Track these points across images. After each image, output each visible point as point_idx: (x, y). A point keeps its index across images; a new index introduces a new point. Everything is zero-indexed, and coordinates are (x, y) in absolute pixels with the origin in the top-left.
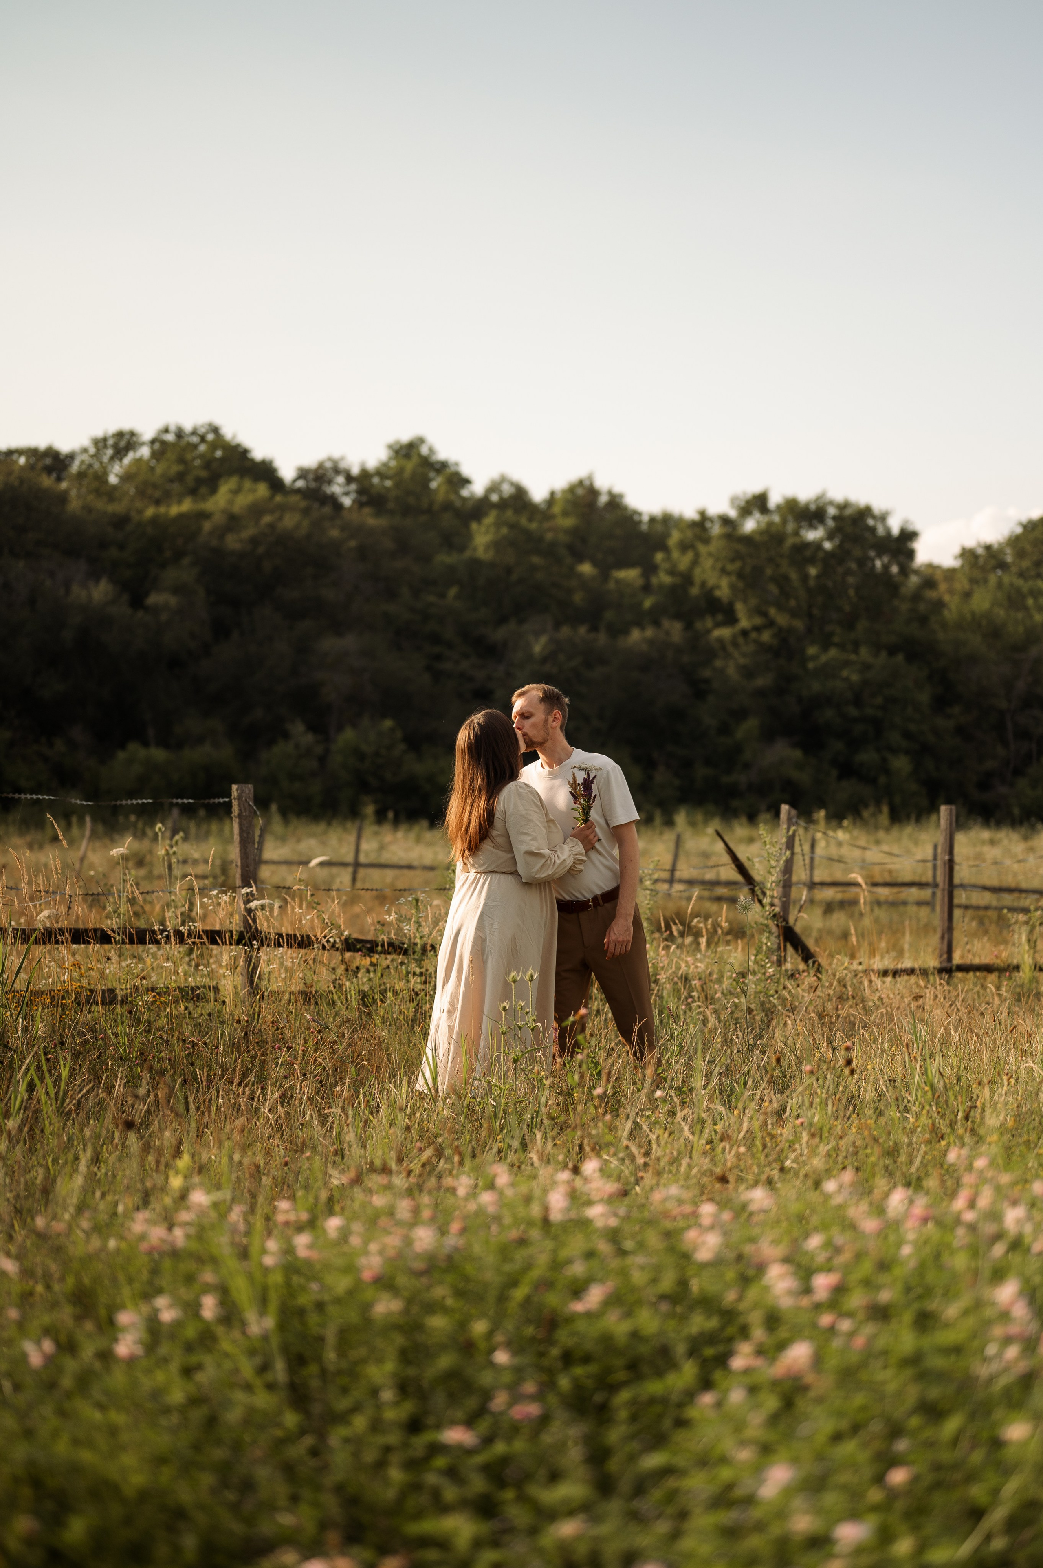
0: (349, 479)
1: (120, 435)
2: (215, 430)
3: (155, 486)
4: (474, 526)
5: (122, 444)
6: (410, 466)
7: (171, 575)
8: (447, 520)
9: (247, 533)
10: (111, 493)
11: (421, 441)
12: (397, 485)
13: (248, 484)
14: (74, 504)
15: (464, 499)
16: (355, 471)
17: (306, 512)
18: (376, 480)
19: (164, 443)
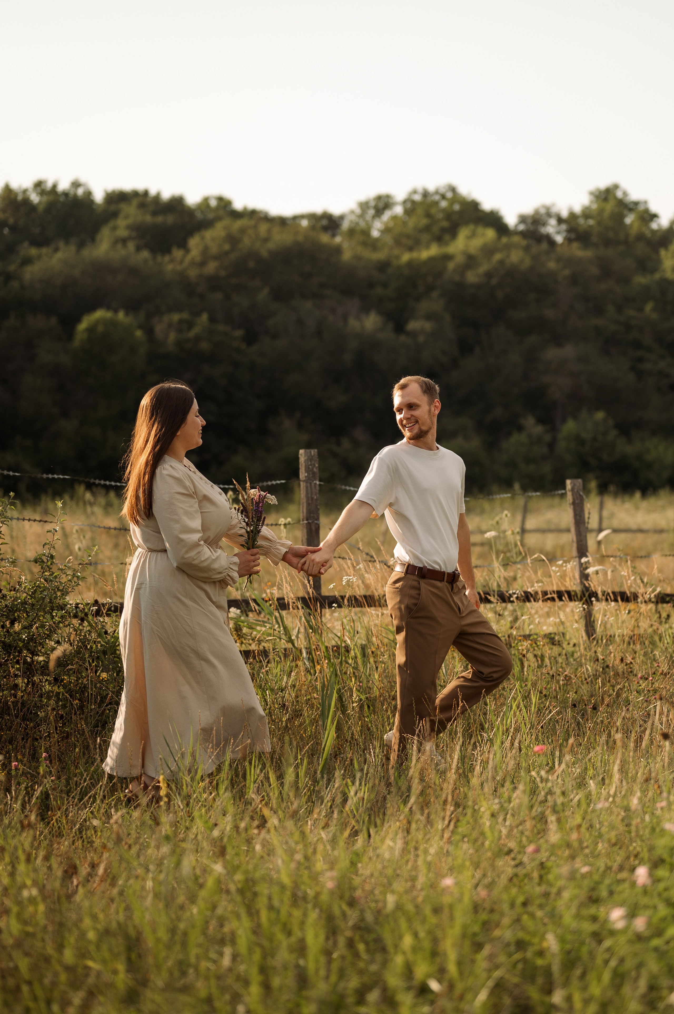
0: (560, 220)
1: (379, 198)
2: (453, 190)
3: (408, 237)
4: (663, 252)
5: (381, 205)
6: (609, 207)
7: (424, 306)
8: (641, 249)
9: (483, 269)
10: (374, 244)
11: (616, 187)
12: (599, 223)
13: (480, 230)
14: (347, 256)
15: (654, 232)
16: (565, 214)
17: (527, 249)
18: (581, 221)
19: (413, 202)
